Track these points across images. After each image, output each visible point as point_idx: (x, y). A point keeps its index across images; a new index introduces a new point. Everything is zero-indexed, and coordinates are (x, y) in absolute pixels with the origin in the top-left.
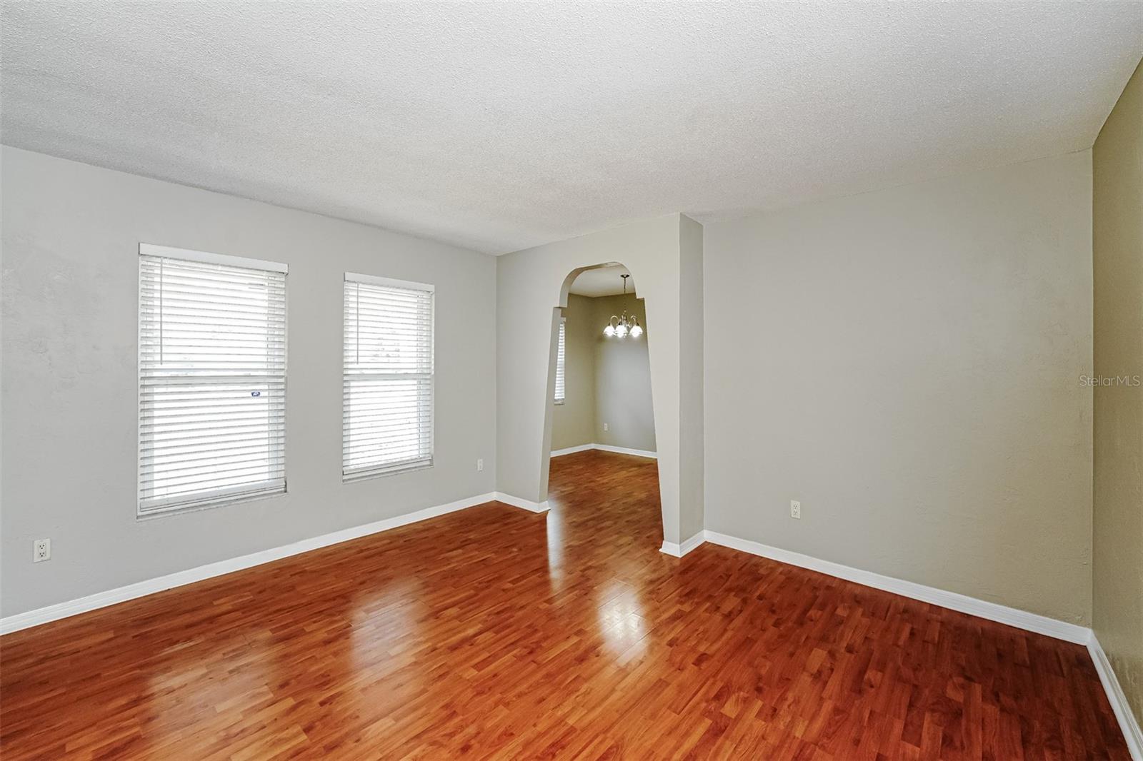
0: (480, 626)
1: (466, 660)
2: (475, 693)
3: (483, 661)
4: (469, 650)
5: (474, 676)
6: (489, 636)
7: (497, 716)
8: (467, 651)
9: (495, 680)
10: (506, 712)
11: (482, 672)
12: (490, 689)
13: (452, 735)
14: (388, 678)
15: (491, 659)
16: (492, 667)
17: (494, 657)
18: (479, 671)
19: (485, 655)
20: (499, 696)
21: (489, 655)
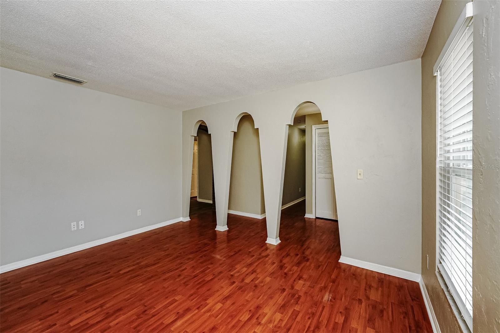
0: (172, 329)
1: (181, 304)
2: (176, 290)
3: (172, 304)
4: (180, 310)
5: (177, 296)
6: (167, 321)
7: (168, 284)
8: (181, 308)
9: (166, 296)
10: (164, 286)
11: (173, 299)
12: (170, 292)
13: (184, 278)
14: (215, 293)
15: (168, 305)
16: (168, 302)
17: (166, 307)
18: (174, 299)
19: (170, 308)
20: (166, 290)
21: (168, 308)
